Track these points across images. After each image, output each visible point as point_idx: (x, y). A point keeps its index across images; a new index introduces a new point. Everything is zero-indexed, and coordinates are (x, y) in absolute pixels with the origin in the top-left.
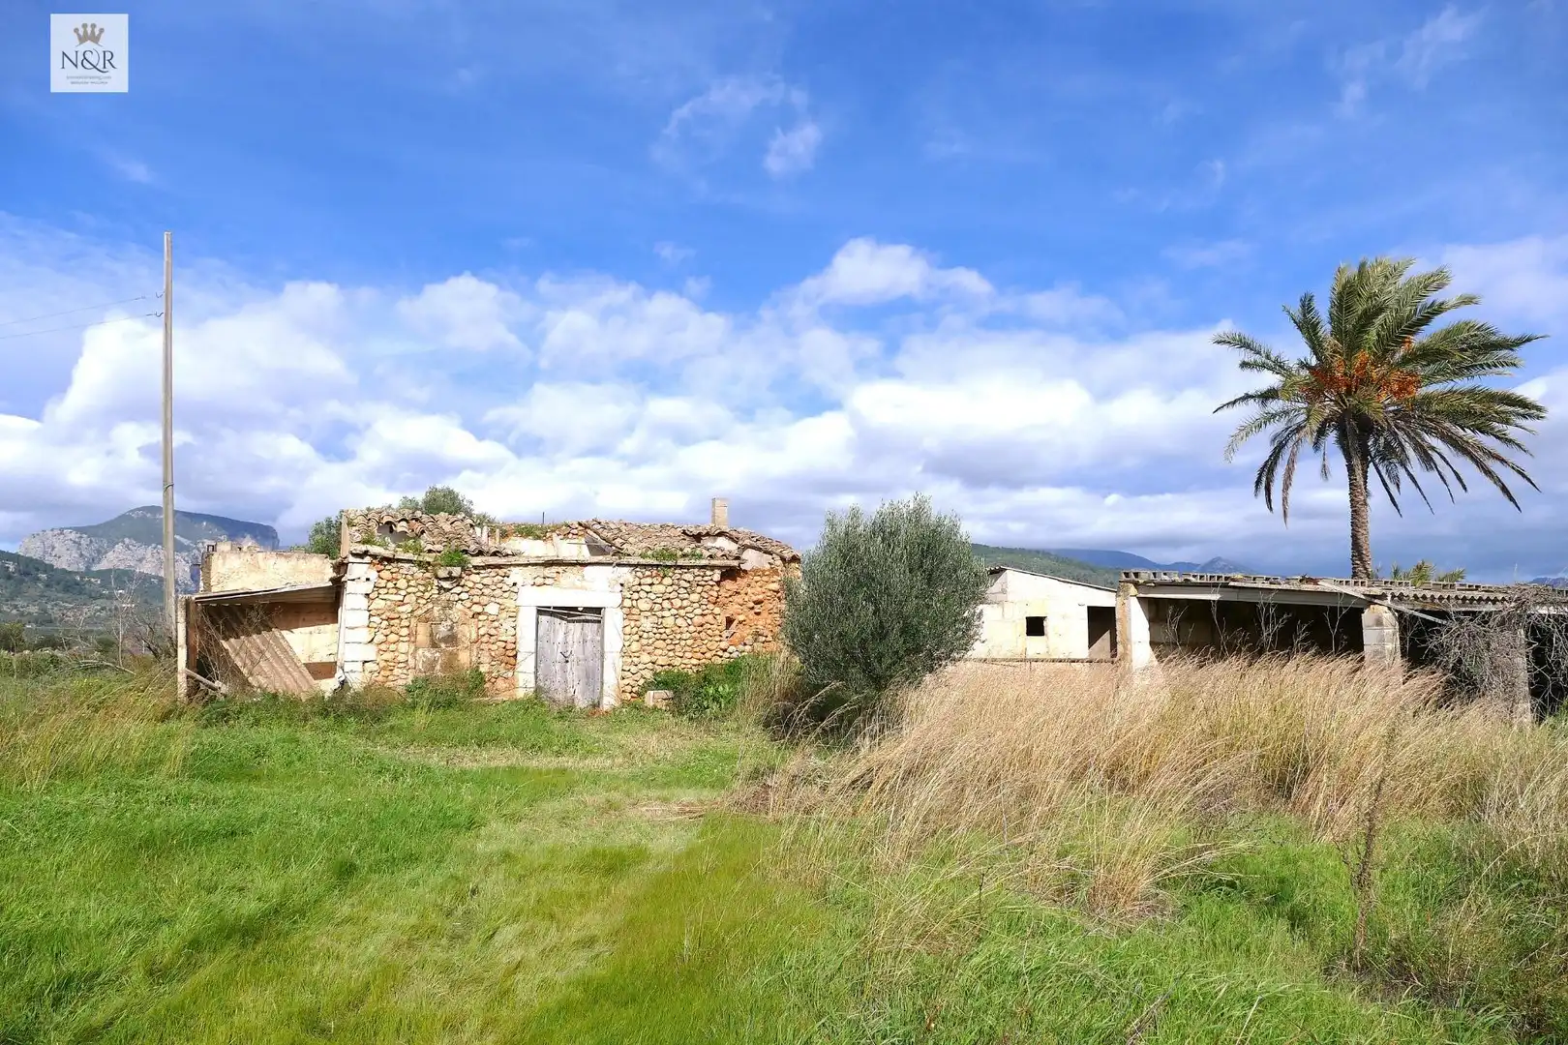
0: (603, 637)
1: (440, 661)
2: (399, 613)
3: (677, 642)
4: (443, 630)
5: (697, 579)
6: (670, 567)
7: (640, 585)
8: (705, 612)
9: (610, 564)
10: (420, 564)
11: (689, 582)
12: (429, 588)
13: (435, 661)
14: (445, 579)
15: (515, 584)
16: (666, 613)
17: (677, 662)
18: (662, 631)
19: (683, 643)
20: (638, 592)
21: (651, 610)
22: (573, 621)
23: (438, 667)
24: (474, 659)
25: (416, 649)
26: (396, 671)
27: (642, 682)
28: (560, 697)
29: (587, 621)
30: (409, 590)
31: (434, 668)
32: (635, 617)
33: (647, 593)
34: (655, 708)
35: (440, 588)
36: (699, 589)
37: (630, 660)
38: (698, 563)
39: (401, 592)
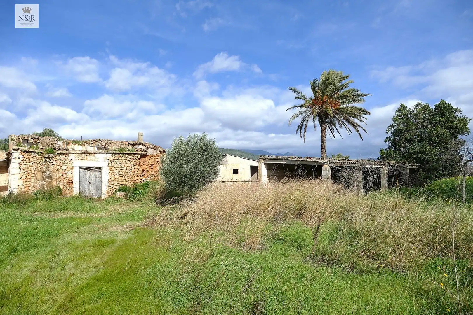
0: (102, 176)
1: (46, 185)
2: (31, 169)
3: (126, 177)
4: (47, 174)
5: (133, 157)
6: (124, 154)
7: (114, 159)
8: (135, 168)
9: (104, 153)
10: (38, 153)
11: (130, 159)
12: (42, 161)
13: (44, 185)
14: (47, 158)
15: (72, 159)
16: (123, 168)
17: (126, 183)
18: (121, 174)
19: (128, 177)
20: (114, 162)
21: (118, 167)
22: (92, 171)
23: (45, 187)
24: (58, 184)
25: (37, 181)
26: (30, 188)
27: (115, 190)
28: (87, 195)
29: (97, 171)
30: (34, 161)
31: (43, 187)
32: (112, 170)
33: (117, 162)
34: (119, 198)
35: (45, 161)
36: (133, 161)
37: (111, 183)
38: (133, 153)
39: (31, 162)
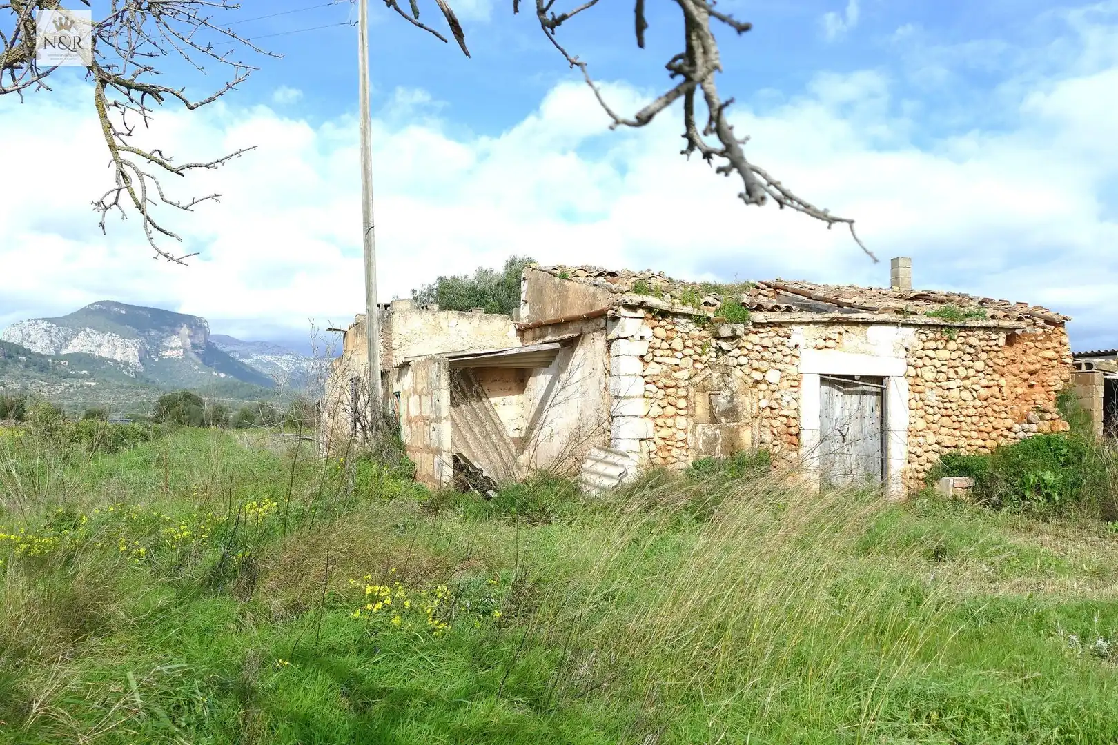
0: (886, 411)
1: (721, 440)
2: (676, 379)
3: (963, 418)
4: (722, 401)
5: (984, 343)
6: (956, 327)
7: (923, 349)
8: (991, 383)
9: (896, 324)
10: (697, 320)
11: (974, 347)
12: (707, 350)
13: (716, 439)
14: (724, 339)
15: (796, 346)
16: (951, 384)
17: (964, 443)
18: (948, 405)
19: (969, 420)
20: (922, 358)
21: (936, 380)
22: (850, 392)
23: (719, 447)
24: (756, 438)
25: (696, 423)
26: (675, 452)
29: (866, 392)
30: (685, 352)
31: (714, 448)
32: (919, 388)
33: (932, 359)
34: (955, 500)
35: (719, 350)
36: (984, 356)
37: (915, 440)
38: (982, 323)
39: (676, 354)
